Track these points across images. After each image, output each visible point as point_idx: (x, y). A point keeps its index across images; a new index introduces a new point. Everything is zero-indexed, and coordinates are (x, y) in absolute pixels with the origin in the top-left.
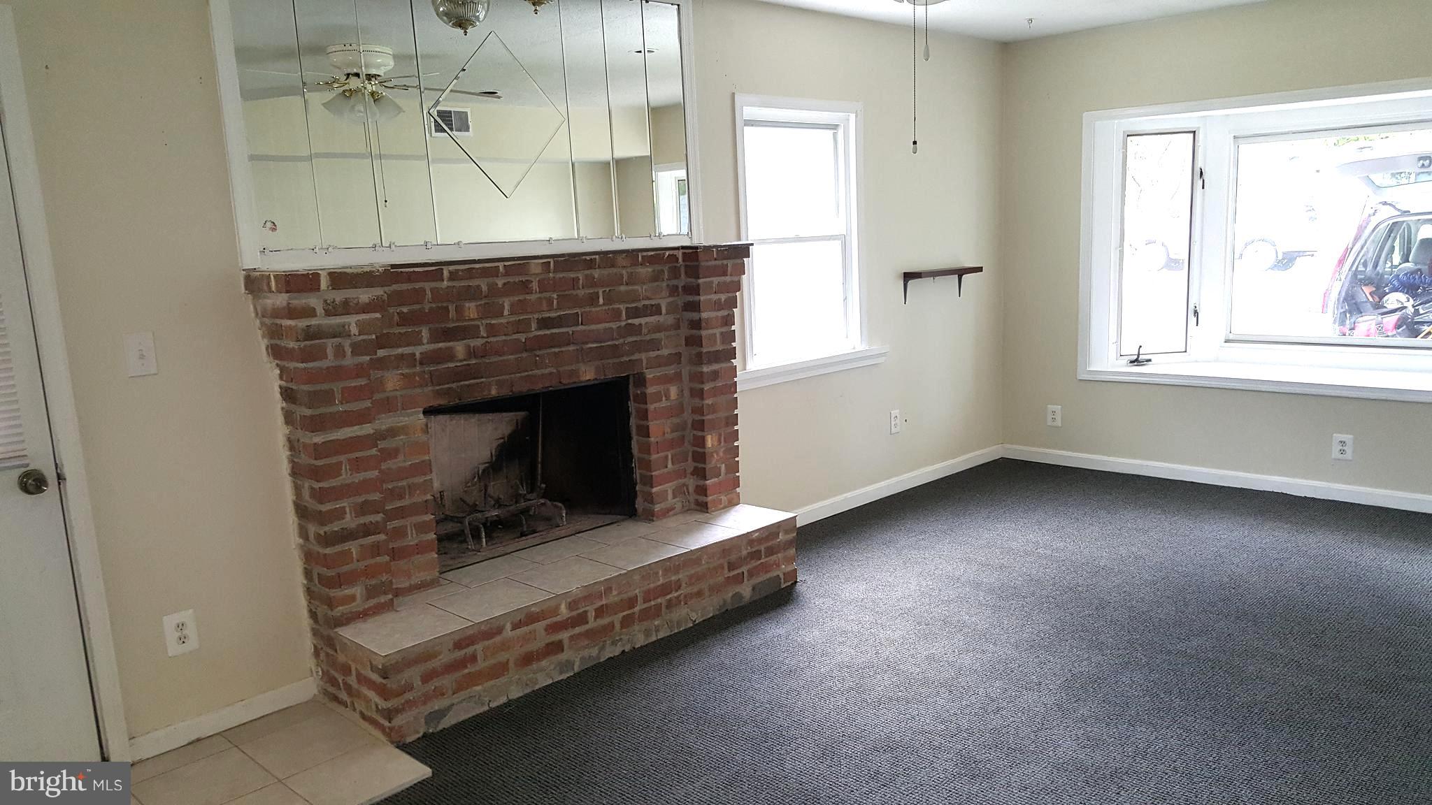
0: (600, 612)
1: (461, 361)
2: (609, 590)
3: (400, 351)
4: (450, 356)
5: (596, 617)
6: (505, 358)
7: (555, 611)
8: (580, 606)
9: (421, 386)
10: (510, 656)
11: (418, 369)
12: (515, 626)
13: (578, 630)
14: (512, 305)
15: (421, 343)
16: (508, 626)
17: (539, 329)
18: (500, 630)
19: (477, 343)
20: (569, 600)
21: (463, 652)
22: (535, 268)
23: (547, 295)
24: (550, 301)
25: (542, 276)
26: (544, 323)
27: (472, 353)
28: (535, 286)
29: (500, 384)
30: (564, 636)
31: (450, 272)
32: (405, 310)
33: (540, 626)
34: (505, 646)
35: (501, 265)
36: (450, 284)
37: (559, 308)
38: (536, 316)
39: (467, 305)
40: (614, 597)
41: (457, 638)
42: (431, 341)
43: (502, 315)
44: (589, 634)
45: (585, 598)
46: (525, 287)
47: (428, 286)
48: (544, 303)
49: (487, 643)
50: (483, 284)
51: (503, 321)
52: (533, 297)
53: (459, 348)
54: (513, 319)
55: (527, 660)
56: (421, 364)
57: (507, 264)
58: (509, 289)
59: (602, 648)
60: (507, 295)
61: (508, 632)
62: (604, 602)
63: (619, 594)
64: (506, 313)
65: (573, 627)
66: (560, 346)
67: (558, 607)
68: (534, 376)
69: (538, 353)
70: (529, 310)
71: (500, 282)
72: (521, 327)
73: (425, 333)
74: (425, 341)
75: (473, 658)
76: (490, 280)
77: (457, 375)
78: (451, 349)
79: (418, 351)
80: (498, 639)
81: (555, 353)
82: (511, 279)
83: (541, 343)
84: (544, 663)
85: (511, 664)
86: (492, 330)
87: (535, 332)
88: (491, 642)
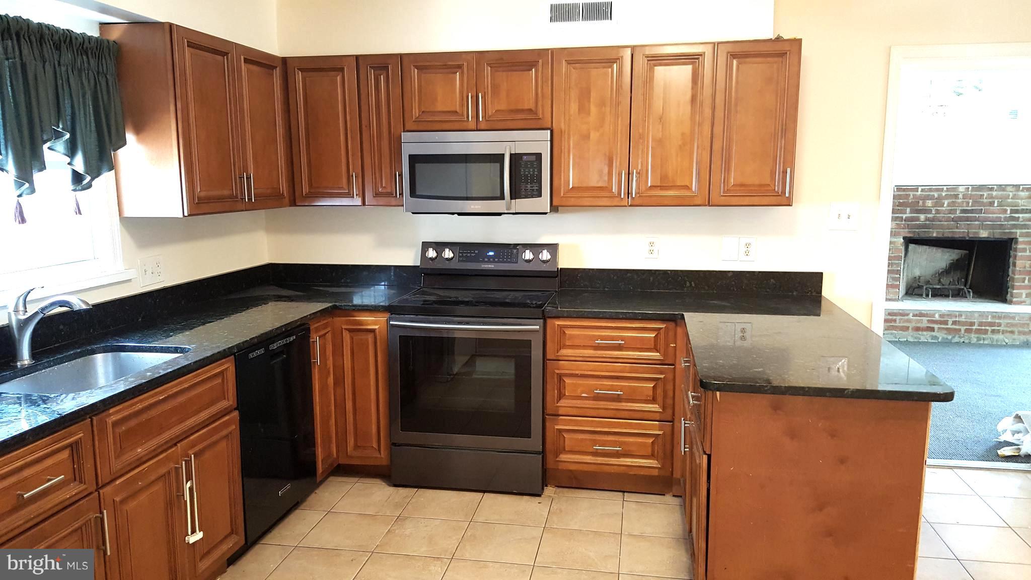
0: (954, 323)
1: (922, 222)
2: (960, 316)
3: (897, 215)
4: (918, 219)
5: (952, 324)
6: (942, 223)
7: (933, 316)
8: (945, 317)
9: (903, 229)
10: (911, 325)
11: (903, 222)
12: (914, 316)
13: (943, 326)
14: (948, 203)
15: (906, 213)
16: (911, 315)
17: (960, 213)
18: (908, 315)
19: (929, 216)
20: (940, 313)
21: (891, 317)
22: (961, 189)
23: (967, 200)
24: (968, 203)
25: (965, 193)
26: (964, 211)
27: (927, 219)
28: (960, 196)
29: (938, 232)
30: (936, 326)
31: (922, 189)
32: (901, 201)
33: (925, 319)
34: (909, 321)
35: (945, 188)
36: (921, 193)
37: (971, 207)
38: (960, 208)
39: (928, 201)
40: (963, 319)
41: (889, 311)
42: (911, 213)
43: (943, 206)
44: (947, 329)
45: (948, 315)
46: (956, 196)
47: (911, 193)
48: (965, 203)
49: (901, 317)
50: (936, 195)
51: (944, 209)
52: (960, 201)
53: (922, 217)
54: (948, 208)
55: (917, 329)
56: (905, 221)
57: (948, 187)
58: (947, 197)
59: (954, 337)
60: (946, 199)
61: (911, 316)
62: (957, 320)
63: (965, 319)
64: (945, 205)
65: (941, 324)
66: (971, 221)
67: (934, 314)
68: (955, 232)
69: (959, 223)
70: (957, 205)
71: (944, 194)
72: (950, 212)
73: (908, 210)
74: (908, 212)
75: (895, 321)
76: (939, 193)
77: (919, 227)
78: (918, 217)
79: (904, 216)
80: (906, 317)
81: (968, 224)
82: (949, 193)
83: (960, 219)
84: (925, 333)
85: (910, 328)
86: (938, 212)
87: (958, 214)
88: (903, 317)
